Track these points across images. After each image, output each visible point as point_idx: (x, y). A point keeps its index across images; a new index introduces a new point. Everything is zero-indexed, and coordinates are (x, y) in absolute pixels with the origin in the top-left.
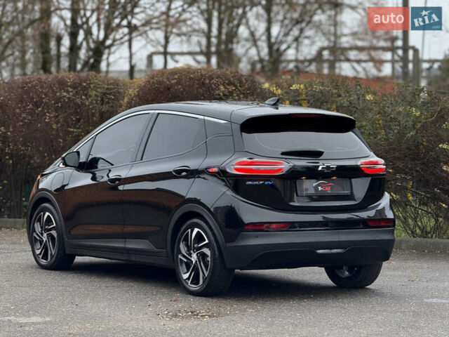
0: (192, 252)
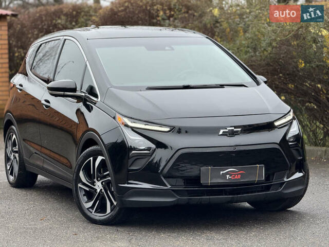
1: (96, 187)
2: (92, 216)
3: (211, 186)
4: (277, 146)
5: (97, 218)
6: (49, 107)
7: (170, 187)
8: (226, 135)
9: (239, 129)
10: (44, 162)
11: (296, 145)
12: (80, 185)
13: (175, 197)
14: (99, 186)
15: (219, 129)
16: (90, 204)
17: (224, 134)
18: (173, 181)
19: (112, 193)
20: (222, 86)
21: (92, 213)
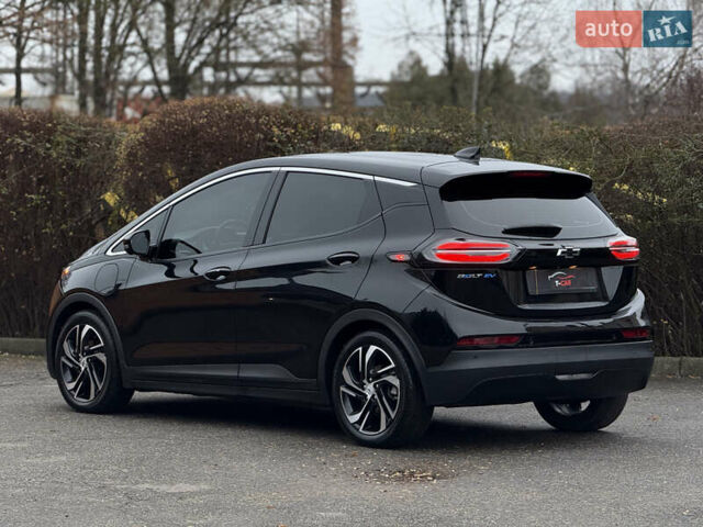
0: (365, 381)
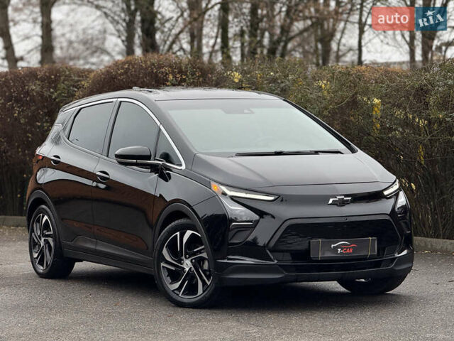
1: (184, 266)
2: (179, 299)
3: (321, 261)
4: (388, 218)
5: (185, 301)
6: (108, 179)
7: (276, 261)
8: (336, 205)
9: (350, 198)
10: (96, 244)
11: (403, 218)
12: (162, 264)
13: (282, 273)
14: (187, 264)
15: (329, 197)
16: (177, 285)
17: (334, 203)
18: (280, 255)
19: (204, 271)
20: (316, 153)
21: (178, 295)
